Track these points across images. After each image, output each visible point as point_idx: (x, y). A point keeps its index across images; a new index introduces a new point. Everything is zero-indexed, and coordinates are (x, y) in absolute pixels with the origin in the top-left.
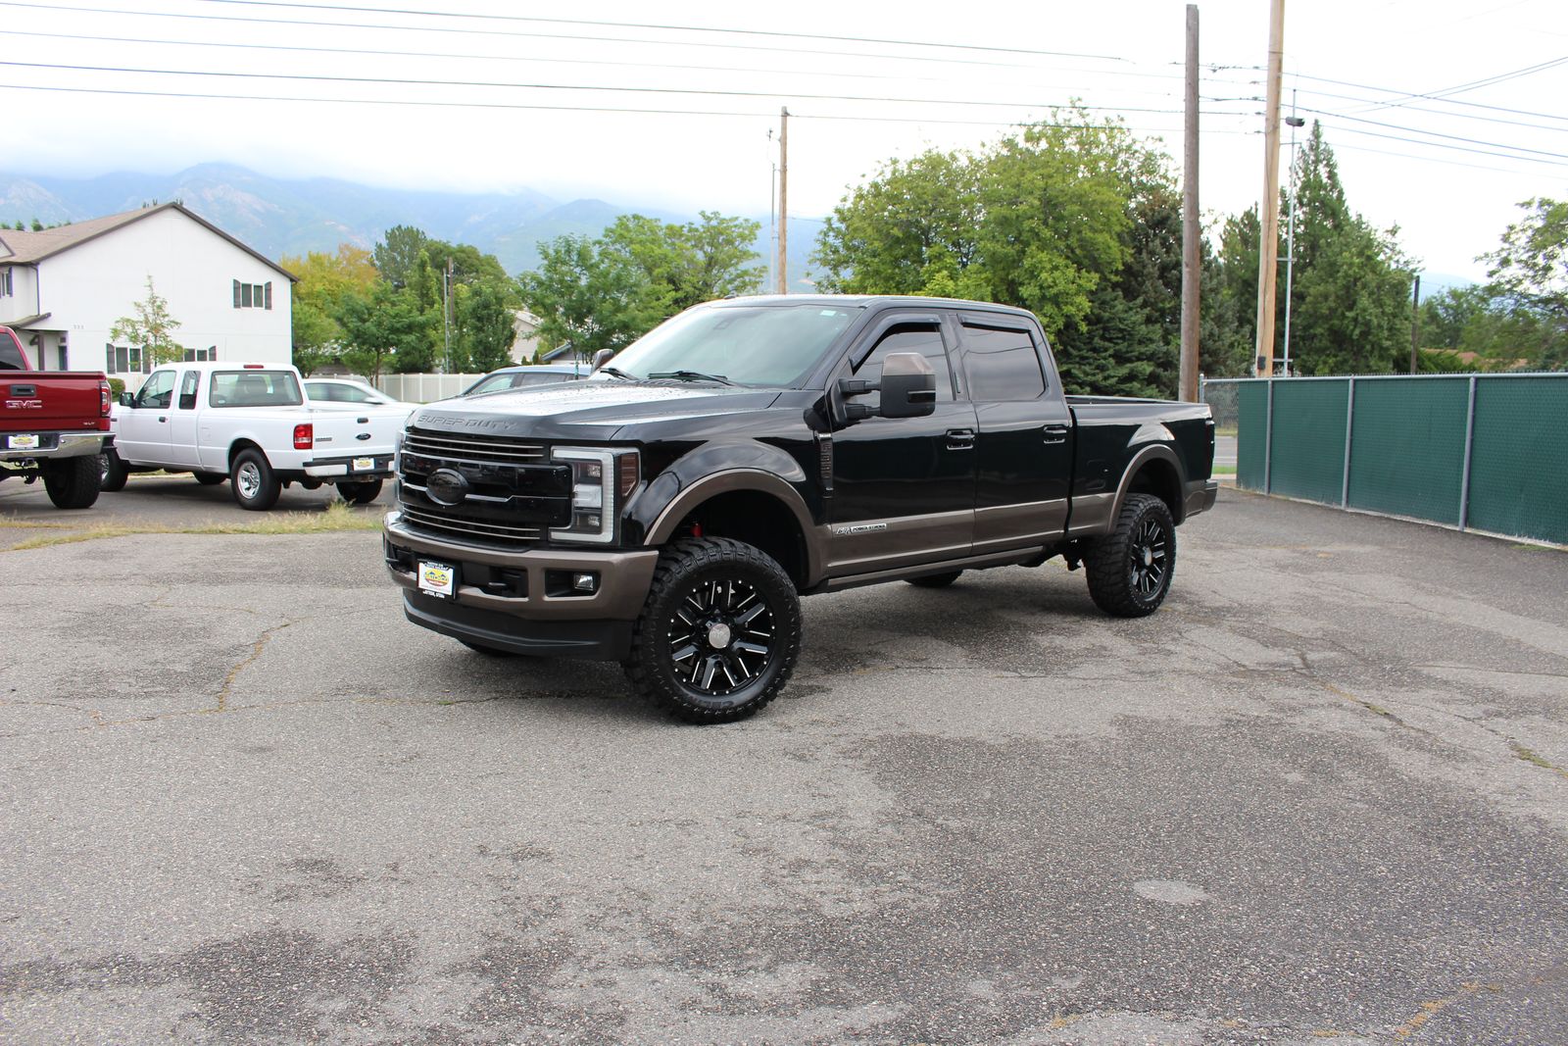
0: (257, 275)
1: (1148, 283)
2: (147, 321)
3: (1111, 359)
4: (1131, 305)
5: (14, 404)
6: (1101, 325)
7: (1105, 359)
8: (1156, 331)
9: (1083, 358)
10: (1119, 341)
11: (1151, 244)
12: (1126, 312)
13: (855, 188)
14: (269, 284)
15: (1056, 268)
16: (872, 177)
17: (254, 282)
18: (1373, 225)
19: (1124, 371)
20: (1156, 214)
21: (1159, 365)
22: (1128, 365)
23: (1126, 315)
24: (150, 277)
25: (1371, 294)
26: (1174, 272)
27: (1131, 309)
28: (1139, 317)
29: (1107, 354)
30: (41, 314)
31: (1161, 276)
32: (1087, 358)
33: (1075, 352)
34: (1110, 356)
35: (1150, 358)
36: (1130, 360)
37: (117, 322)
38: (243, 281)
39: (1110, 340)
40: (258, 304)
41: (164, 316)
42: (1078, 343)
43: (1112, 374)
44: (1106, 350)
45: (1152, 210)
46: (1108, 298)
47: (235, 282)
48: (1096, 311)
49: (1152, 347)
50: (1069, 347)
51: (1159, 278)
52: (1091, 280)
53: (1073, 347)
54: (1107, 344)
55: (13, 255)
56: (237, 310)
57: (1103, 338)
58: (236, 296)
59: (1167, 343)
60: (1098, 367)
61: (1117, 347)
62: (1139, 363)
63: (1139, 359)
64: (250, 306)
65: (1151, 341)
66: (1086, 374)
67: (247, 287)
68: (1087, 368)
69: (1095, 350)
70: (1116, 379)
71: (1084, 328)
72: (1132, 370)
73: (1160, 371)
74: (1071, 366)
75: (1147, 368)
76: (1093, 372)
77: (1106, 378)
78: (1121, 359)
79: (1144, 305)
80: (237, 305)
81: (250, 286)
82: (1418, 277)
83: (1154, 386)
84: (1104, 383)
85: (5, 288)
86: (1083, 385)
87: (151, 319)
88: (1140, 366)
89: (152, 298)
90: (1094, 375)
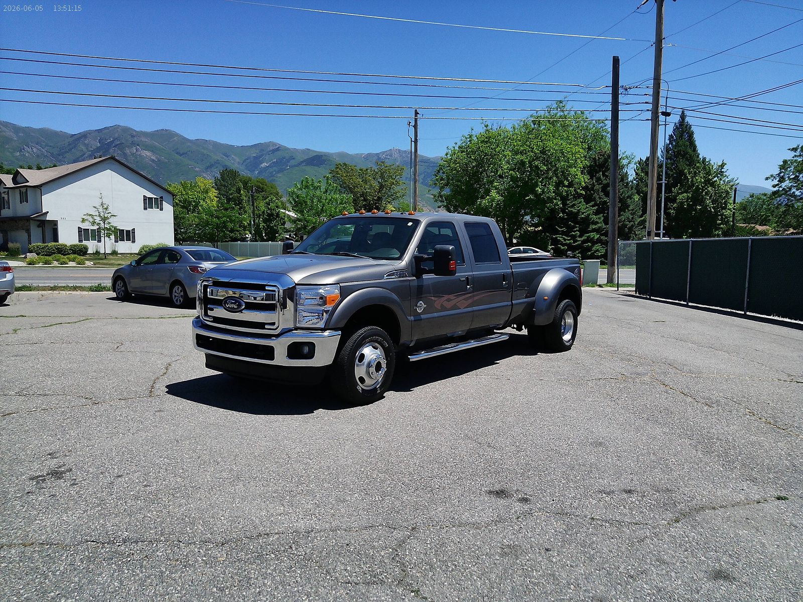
2: (100, 215)
3: (578, 232)
4: (588, 205)
8: (600, 218)
9: (563, 232)
13: (452, 148)
14: (161, 198)
18: (712, 163)
19: (584, 238)
20: (601, 159)
22: (586, 235)
23: (585, 210)
24: (101, 194)
25: (710, 197)
27: (588, 207)
28: (592, 211)
30: (44, 211)
34: (577, 230)
35: (597, 231)
36: (587, 233)
37: (84, 215)
38: (149, 196)
39: (577, 223)
40: (156, 207)
41: (108, 213)
43: (578, 240)
47: (145, 197)
55: (28, 182)
56: (146, 210)
57: (573, 222)
58: (145, 203)
60: (571, 236)
62: (592, 233)
63: (592, 231)
64: (152, 208)
65: (598, 222)
66: (565, 240)
67: (150, 199)
68: (566, 237)
70: (580, 242)
72: (588, 237)
75: (596, 236)
76: (568, 238)
77: (575, 242)
78: (583, 232)
79: (594, 205)
81: (152, 198)
82: (736, 188)
84: (574, 244)
85: (24, 198)
86: (563, 245)
87: (102, 214)
88: (592, 235)
89: (102, 204)
90: (569, 240)
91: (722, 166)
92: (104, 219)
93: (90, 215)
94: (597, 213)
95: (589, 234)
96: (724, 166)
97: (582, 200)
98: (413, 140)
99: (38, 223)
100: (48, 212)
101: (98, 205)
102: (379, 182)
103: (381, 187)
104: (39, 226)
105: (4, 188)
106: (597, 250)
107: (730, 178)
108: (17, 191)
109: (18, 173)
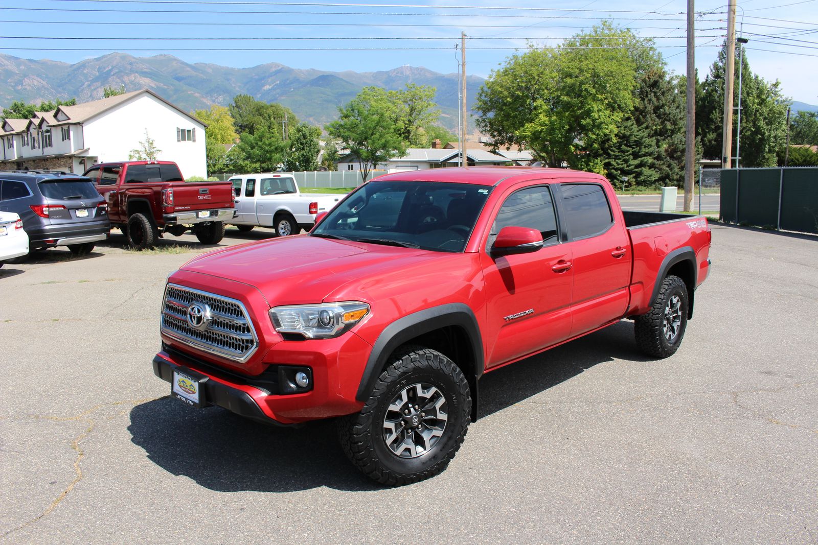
0: (188, 125)
1: (648, 116)
2: (146, 150)
3: (631, 156)
4: (640, 128)
5: (201, 198)
6: (625, 139)
7: (628, 156)
8: (653, 141)
9: (616, 156)
10: (635, 147)
11: (649, 96)
12: (638, 131)
13: (496, 70)
14: (194, 129)
15: (600, 110)
16: (504, 66)
17: (187, 128)
18: (765, 82)
19: (637, 162)
20: (651, 80)
21: (654, 158)
22: (640, 159)
23: (638, 133)
24: (146, 129)
25: (765, 119)
26: (661, 110)
27: (640, 130)
28: (645, 134)
29: (629, 153)
30: (85, 148)
31: (655, 112)
32: (619, 156)
33: (612, 153)
34: (630, 154)
35: (650, 154)
36: (641, 156)
37: (131, 151)
38: (181, 128)
39: (630, 146)
40: (189, 139)
41: (154, 148)
42: (614, 149)
43: (632, 164)
44: (628, 151)
45: (649, 78)
46: (629, 125)
47: (178, 128)
48: (623, 132)
49: (651, 149)
50: (609, 151)
51: (653, 114)
52: (618, 116)
53: (611, 150)
54: (628, 149)
55: (69, 119)
56: (179, 143)
57: (626, 145)
58: (178, 136)
59: (658, 147)
60: (624, 160)
61: (634, 150)
62: (646, 157)
63: (645, 155)
64: (185, 140)
65: (650, 146)
66: (618, 164)
67: (183, 131)
68: (619, 161)
69: (623, 152)
70: (633, 166)
71: (615, 140)
72: (642, 161)
73: (655, 161)
74: (610, 160)
75: (650, 160)
76: (621, 163)
77: (628, 166)
78: (636, 156)
79: (647, 128)
80: (179, 141)
81: (185, 130)
82: (789, 108)
83: (653, 169)
84: (627, 168)
85: (66, 136)
86: (616, 170)
87: (147, 149)
88: (646, 159)
89: (148, 140)
90: (622, 164)
91: (776, 85)
92: (150, 154)
93: (136, 151)
94: (650, 136)
95: (643, 158)
96: (777, 86)
97: (635, 122)
98: (460, 63)
99: (80, 160)
100: (89, 149)
101: (144, 140)
102: (409, 105)
103: (412, 109)
104: (81, 163)
105: (47, 126)
106: (651, 175)
107: (784, 98)
108: (60, 129)
109: (58, 110)
